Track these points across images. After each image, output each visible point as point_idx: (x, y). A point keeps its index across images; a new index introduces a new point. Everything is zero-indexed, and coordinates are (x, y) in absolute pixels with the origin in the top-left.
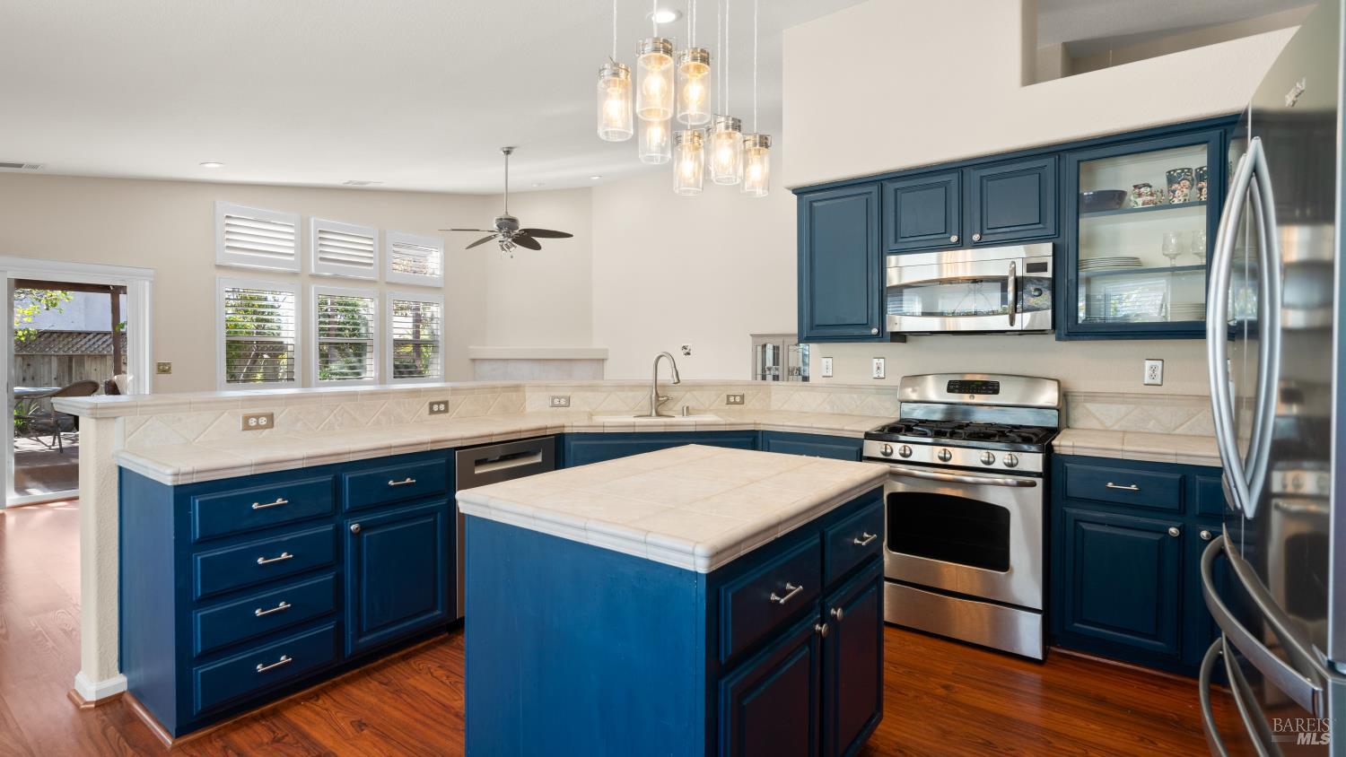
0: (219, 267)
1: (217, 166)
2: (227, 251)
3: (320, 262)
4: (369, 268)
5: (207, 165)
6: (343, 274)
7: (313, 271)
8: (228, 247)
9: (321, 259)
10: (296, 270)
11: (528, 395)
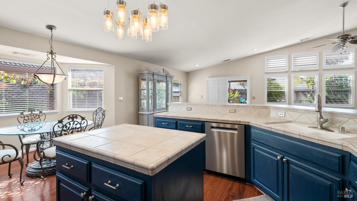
0: (266, 73)
1: (256, 49)
2: (267, 69)
3: (295, 67)
4: (316, 66)
5: (254, 50)
6: (303, 69)
7: (292, 70)
8: (268, 68)
9: (295, 66)
10: (287, 70)
11: (271, 110)
